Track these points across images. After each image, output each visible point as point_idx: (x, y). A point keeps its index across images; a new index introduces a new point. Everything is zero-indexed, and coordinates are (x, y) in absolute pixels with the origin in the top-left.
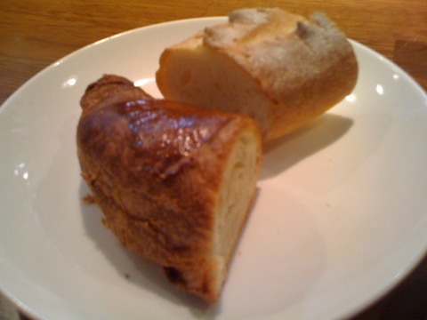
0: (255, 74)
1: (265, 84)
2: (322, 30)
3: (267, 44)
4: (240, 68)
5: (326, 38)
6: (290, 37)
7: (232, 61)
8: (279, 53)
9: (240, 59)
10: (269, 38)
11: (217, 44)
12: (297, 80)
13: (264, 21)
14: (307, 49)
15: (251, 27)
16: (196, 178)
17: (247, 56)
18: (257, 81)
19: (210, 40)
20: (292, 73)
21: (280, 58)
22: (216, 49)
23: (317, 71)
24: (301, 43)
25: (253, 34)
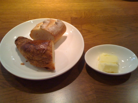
0: (51, 32)
1: (53, 34)
2: (59, 22)
3: (51, 26)
4: (48, 32)
5: (60, 24)
6: (54, 25)
7: (47, 31)
8: (54, 28)
9: (47, 30)
10: (51, 25)
11: (43, 28)
12: (57, 32)
13: (49, 22)
14: (58, 26)
15: (48, 24)
16: (48, 52)
17: (49, 29)
18: (51, 33)
19: (42, 28)
20: (56, 31)
21: (54, 29)
22: (43, 29)
23: (60, 30)
24: (57, 25)
25: (48, 25)
